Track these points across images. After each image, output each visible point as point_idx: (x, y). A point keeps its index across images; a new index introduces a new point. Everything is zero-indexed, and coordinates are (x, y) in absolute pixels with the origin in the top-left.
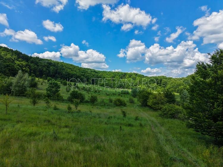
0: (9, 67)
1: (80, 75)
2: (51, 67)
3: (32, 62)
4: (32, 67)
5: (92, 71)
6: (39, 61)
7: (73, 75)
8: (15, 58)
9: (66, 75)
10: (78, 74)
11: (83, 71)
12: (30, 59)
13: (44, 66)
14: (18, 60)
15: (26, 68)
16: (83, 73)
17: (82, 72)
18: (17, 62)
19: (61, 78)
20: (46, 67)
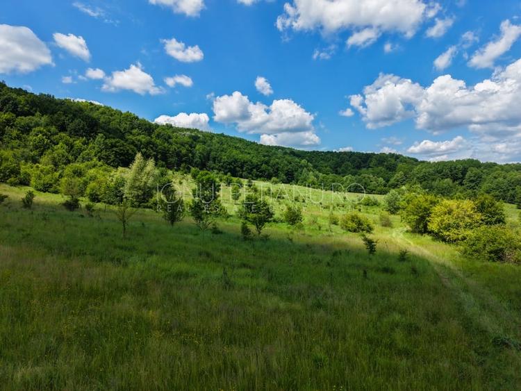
0: (115, 149)
1: (259, 161)
2: (197, 147)
3: (158, 136)
4: (160, 147)
5: (285, 153)
6: (173, 132)
7: (245, 162)
8: (125, 129)
9: (230, 164)
10: (255, 161)
11: (266, 154)
12: (156, 129)
13: (183, 145)
14: (131, 133)
15: (147, 149)
16: (266, 158)
17: (264, 156)
18: (131, 137)
19: (220, 170)
20: (187, 146)
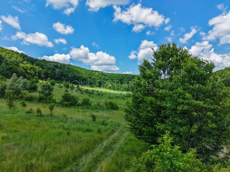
0: (12, 70)
1: (87, 77)
2: (57, 70)
3: (37, 65)
4: (37, 70)
5: (99, 74)
6: (46, 63)
7: (79, 77)
8: (19, 61)
9: (72, 78)
10: (84, 77)
12: (36, 61)
13: (49, 69)
14: (23, 63)
15: (30, 71)
16: (90, 76)
17: (89, 75)
18: (22, 65)
19: (67, 81)
20: (52, 70)
